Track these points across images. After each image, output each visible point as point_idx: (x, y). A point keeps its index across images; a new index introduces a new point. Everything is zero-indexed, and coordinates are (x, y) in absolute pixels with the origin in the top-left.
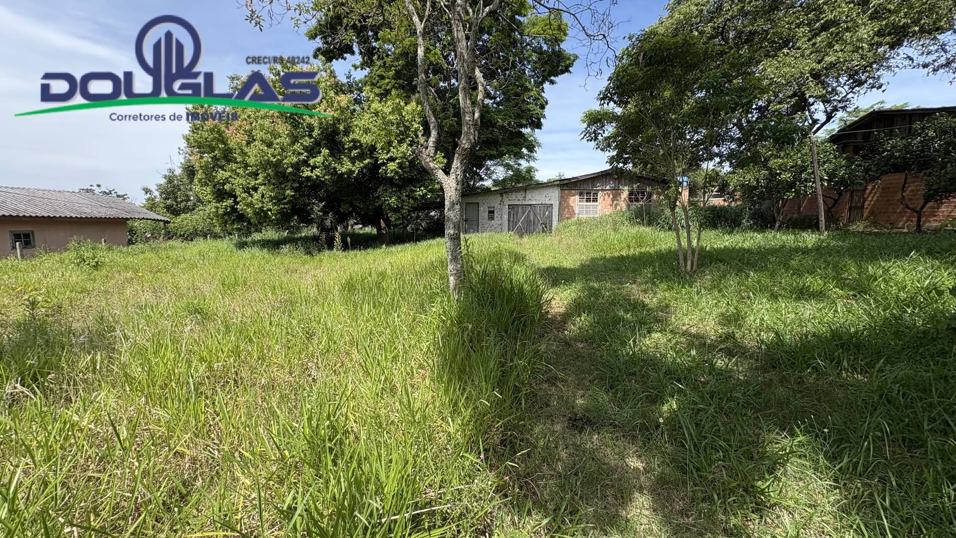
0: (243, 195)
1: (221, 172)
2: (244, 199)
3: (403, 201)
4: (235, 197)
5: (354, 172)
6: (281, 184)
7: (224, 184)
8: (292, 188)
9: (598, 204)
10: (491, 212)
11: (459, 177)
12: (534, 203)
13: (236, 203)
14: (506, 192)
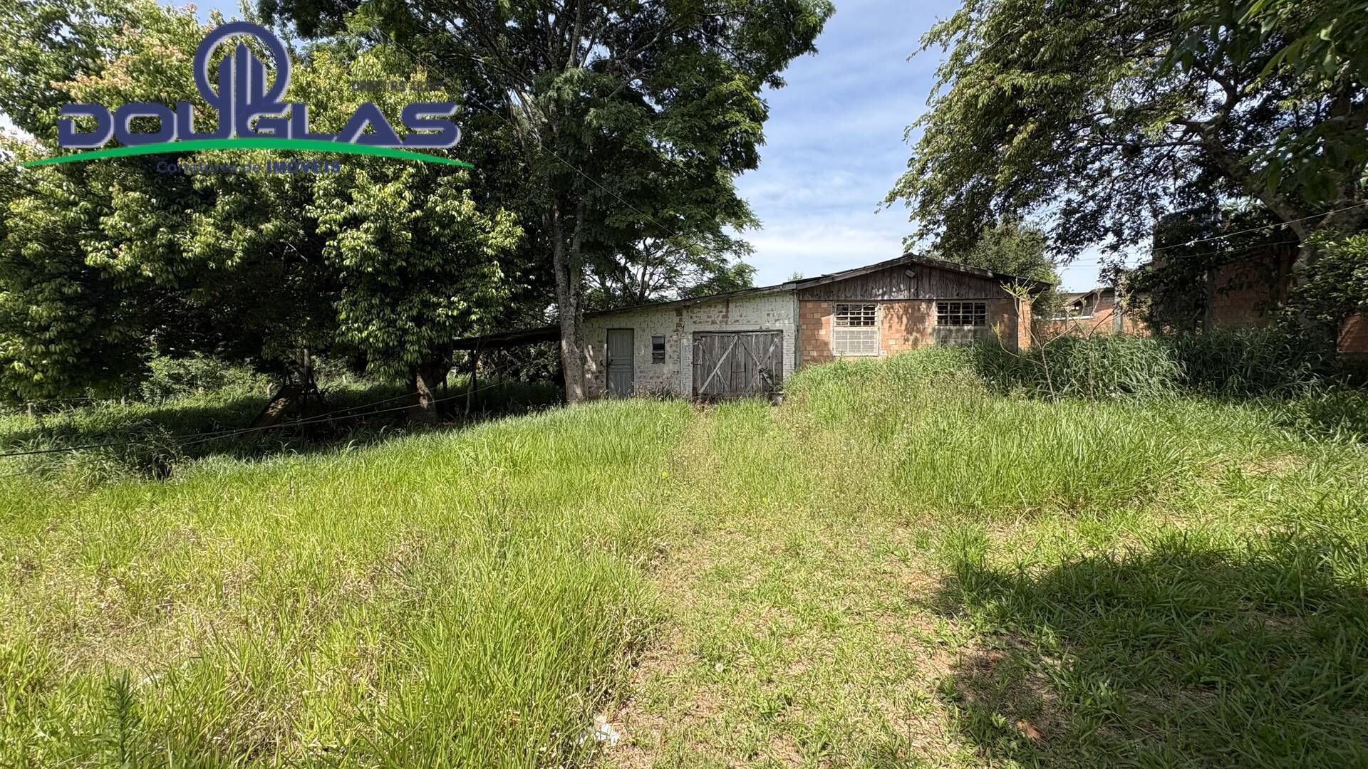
3: (405, 332)
5: (231, 253)
9: (875, 329)
10: (659, 347)
12: (745, 327)
14: (687, 307)
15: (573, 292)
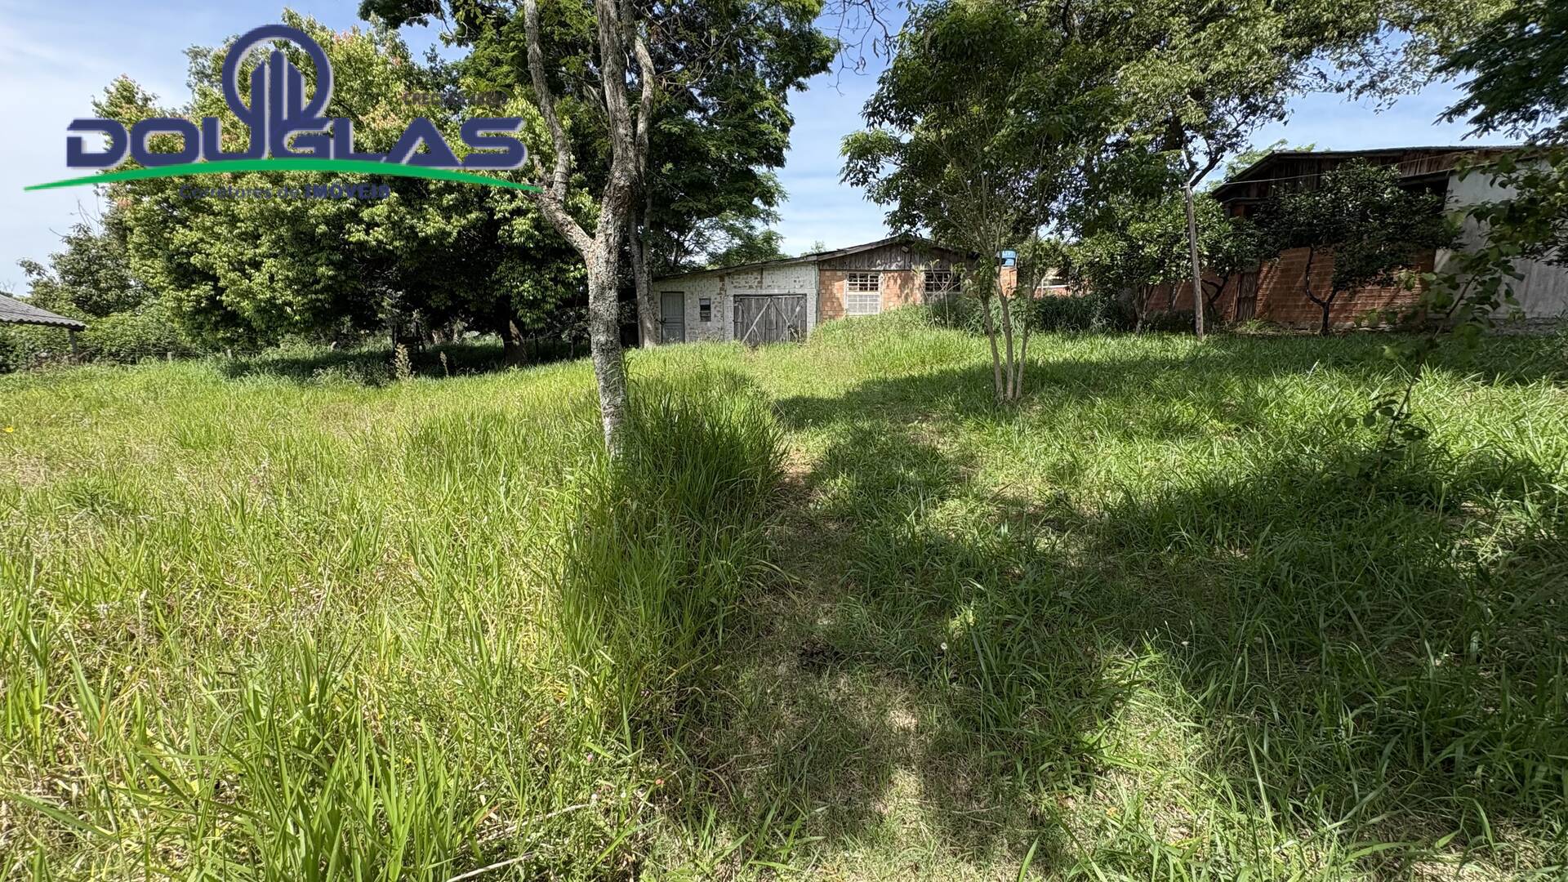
0: (232, 275)
1: (181, 231)
2: (233, 282)
3: (546, 288)
4: (216, 279)
5: (449, 234)
6: (307, 254)
7: (189, 255)
8: (330, 263)
9: (878, 293)
10: (706, 308)
11: (611, 239)
12: (776, 291)
13: (221, 291)
14: (728, 274)
15: (645, 261)
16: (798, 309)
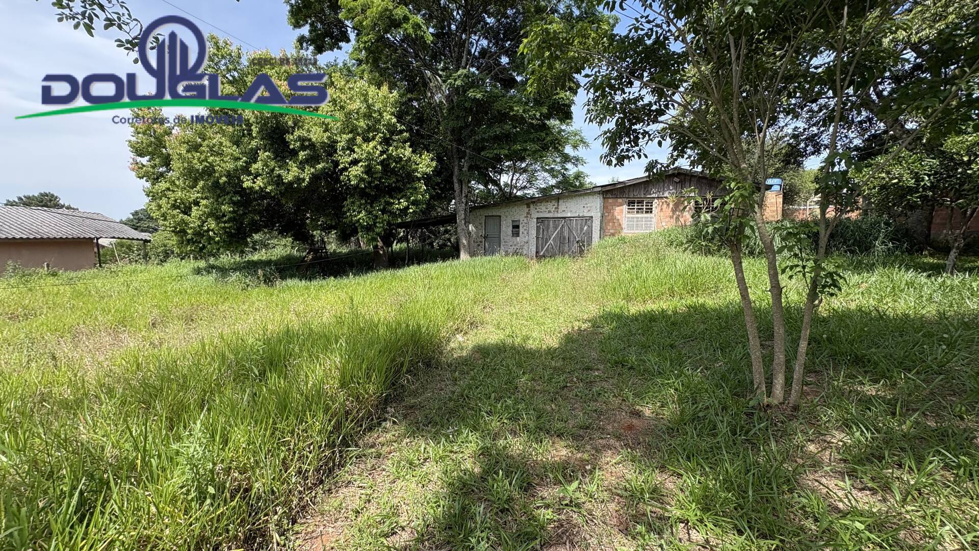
5: (304, 180)
9: (652, 215)
10: (516, 227)
12: (569, 215)
14: (533, 202)
15: (464, 195)
16: (586, 228)
